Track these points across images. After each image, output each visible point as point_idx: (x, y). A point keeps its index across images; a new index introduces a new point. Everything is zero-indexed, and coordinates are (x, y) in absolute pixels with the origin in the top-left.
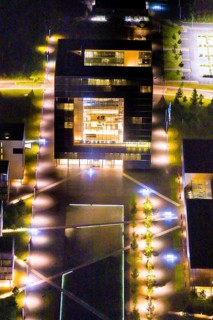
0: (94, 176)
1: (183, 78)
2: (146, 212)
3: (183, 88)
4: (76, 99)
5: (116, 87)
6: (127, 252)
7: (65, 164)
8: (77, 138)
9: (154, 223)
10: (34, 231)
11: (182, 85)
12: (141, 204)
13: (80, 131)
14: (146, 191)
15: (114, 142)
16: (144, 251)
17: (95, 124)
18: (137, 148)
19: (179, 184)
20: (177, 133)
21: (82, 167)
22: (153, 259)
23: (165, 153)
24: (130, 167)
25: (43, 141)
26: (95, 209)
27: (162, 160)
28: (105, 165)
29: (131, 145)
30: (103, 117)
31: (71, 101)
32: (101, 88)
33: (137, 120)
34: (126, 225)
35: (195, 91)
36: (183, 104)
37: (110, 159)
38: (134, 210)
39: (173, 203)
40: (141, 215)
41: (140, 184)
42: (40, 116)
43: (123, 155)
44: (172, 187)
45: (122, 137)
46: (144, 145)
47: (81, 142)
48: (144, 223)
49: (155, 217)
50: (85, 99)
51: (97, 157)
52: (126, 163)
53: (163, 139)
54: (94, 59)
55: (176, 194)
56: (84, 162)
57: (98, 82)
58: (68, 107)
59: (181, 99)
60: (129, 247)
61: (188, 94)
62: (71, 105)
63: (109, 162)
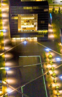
0: (26, 44)
1: (54, 3)
2: (50, 58)
3: (55, 7)
4: (19, 15)
5: (34, 9)
6: (45, 76)
7: (14, 40)
8: (19, 30)
10: (7, 68)
11: (54, 6)
12: (47, 55)
13: (20, 27)
14: (48, 50)
15: (33, 31)
16: (52, 75)
17: (25, 24)
18: (42, 33)
19: (60, 46)
20: (55, 25)
21: (21, 41)
22: (56, 79)
24: (40, 40)
25: (4, 31)
27: (52, 36)
28: (30, 39)
29: (40, 31)
30: (29, 21)
31: (17, 16)
33: (43, 22)
34: (43, 64)
35: (59, 8)
36: (56, 13)
37: (32, 37)
38: (45, 58)
39: (59, 54)
40: (48, 60)
41: (45, 47)
43: (37, 35)
44: (57, 47)
45: (36, 28)
47: (21, 31)
48: (49, 63)
49: (53, 60)
51: (27, 37)
52: (38, 38)
53: (51, 28)
55: (59, 50)
56: (22, 38)
57: (28, 8)
58: (16, 18)
59: (54, 11)
60: (46, 73)
61: (57, 9)
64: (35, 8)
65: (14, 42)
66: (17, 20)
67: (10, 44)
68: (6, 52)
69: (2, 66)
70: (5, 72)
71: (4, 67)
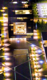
0: (19, 42)
1: (39, 17)
2: (34, 51)
3: (39, 19)
4: (14, 23)
6: (30, 61)
7: (11, 40)
9: (36, 53)
10: (6, 57)
11: (39, 18)
12: (32, 49)
13: (15, 31)
14: (33, 45)
15: (24, 33)
16: (35, 61)
17: (19, 29)
18: (30, 35)
19: (41, 44)
20: (39, 31)
21: (16, 40)
22: (37, 63)
23: (37, 36)
24: (28, 39)
25: (5, 34)
26: (20, 50)
27: (36, 38)
28: (22, 39)
29: (28, 34)
30: (21, 27)
31: (13, 23)
32: (20, 20)
33: (30, 28)
34: (29, 54)
35: (42, 20)
37: (23, 38)
38: (31, 50)
39: (40, 48)
40: (33, 52)
41: (31, 44)
42: (3, 28)
43: (26, 37)
44: (39, 44)
45: (26, 32)
46: (32, 34)
47: (15, 34)
48: (33, 53)
50: (16, 23)
51: (19, 38)
52: (27, 38)
53: (36, 32)
54: (18, 13)
55: (41, 46)
56: (16, 39)
57: (20, 18)
59: (39, 22)
60: (31, 60)
61: (41, 21)
62: (13, 24)
63: (23, 39)
64: (25, 18)
65: (11, 41)
66: (13, 27)
67: (8, 42)
68: (5, 47)
69: (3, 55)
70: (4, 59)
71: (4, 56)
